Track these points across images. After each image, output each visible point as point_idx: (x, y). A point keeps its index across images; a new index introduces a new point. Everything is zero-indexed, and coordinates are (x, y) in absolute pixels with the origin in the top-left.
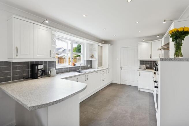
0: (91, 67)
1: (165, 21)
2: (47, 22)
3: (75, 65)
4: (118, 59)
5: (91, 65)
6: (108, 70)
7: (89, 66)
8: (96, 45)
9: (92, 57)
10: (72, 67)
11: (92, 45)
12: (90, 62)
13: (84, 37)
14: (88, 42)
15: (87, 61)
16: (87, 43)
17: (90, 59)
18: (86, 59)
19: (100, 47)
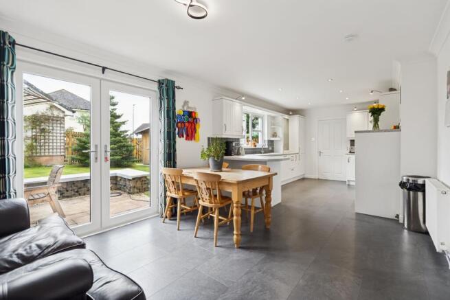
0: (272, 151)
1: (372, 92)
2: (243, 98)
3: (255, 146)
4: (313, 139)
5: (273, 148)
6: (297, 155)
7: (270, 149)
8: (281, 117)
9: (274, 135)
10: (251, 149)
11: (274, 118)
12: (271, 143)
13: (270, 109)
14: (270, 114)
15: (269, 141)
16: (268, 116)
17: (273, 139)
18: (266, 139)
19: (285, 121)
